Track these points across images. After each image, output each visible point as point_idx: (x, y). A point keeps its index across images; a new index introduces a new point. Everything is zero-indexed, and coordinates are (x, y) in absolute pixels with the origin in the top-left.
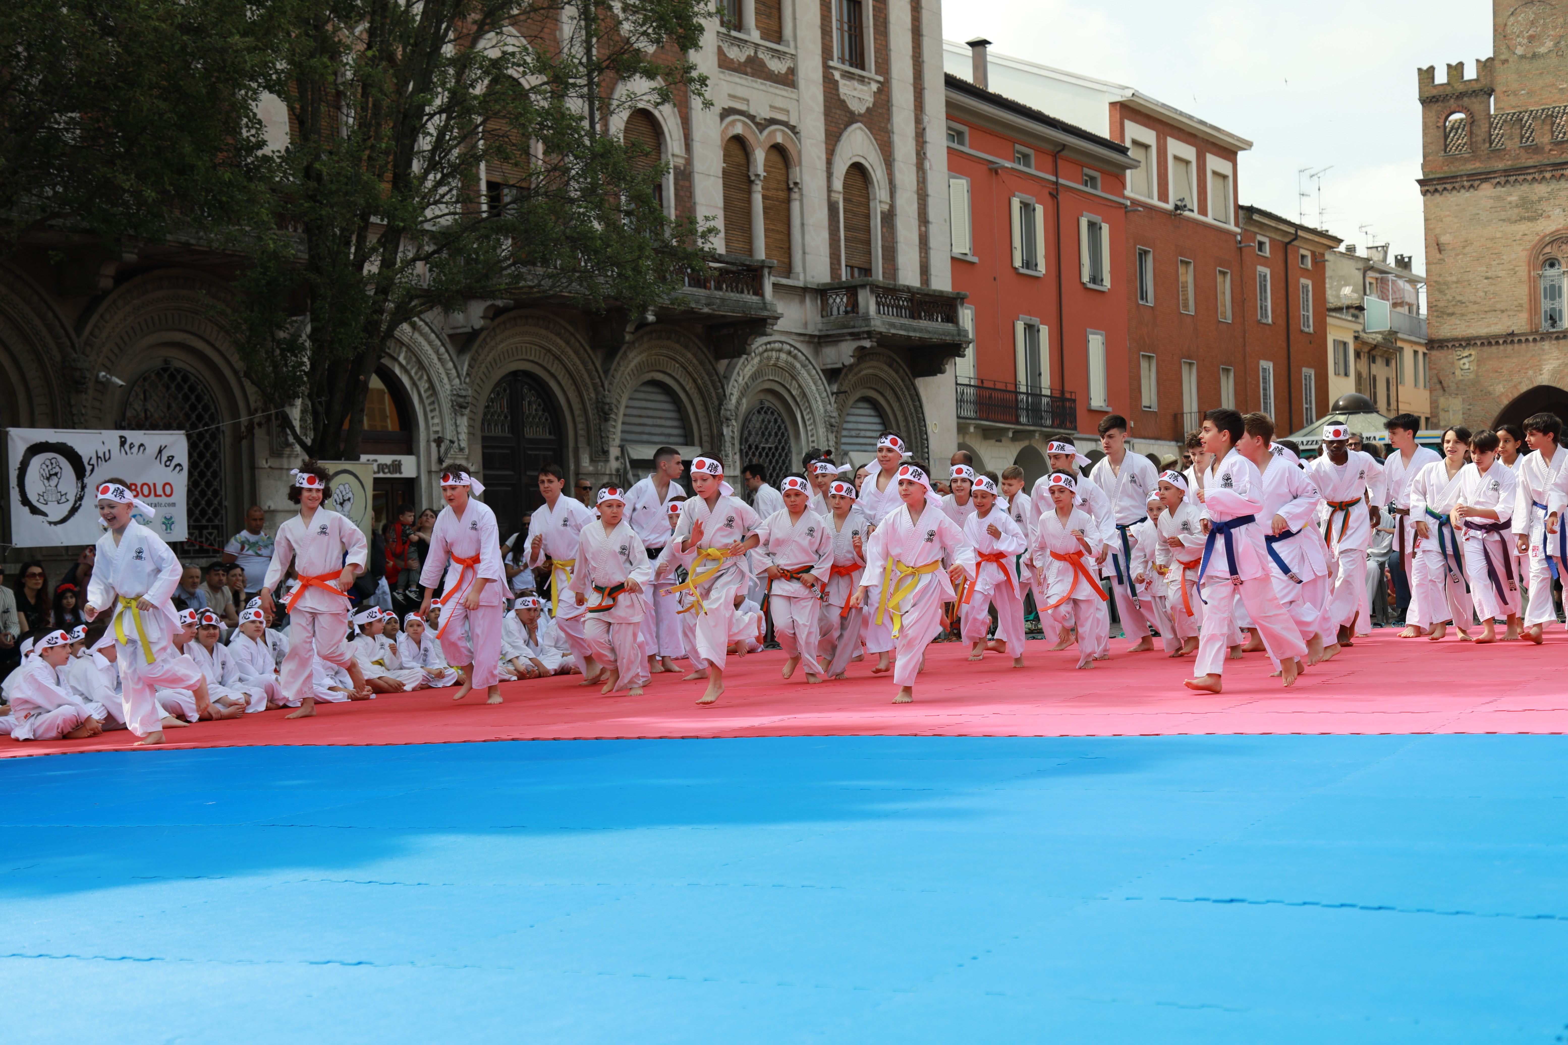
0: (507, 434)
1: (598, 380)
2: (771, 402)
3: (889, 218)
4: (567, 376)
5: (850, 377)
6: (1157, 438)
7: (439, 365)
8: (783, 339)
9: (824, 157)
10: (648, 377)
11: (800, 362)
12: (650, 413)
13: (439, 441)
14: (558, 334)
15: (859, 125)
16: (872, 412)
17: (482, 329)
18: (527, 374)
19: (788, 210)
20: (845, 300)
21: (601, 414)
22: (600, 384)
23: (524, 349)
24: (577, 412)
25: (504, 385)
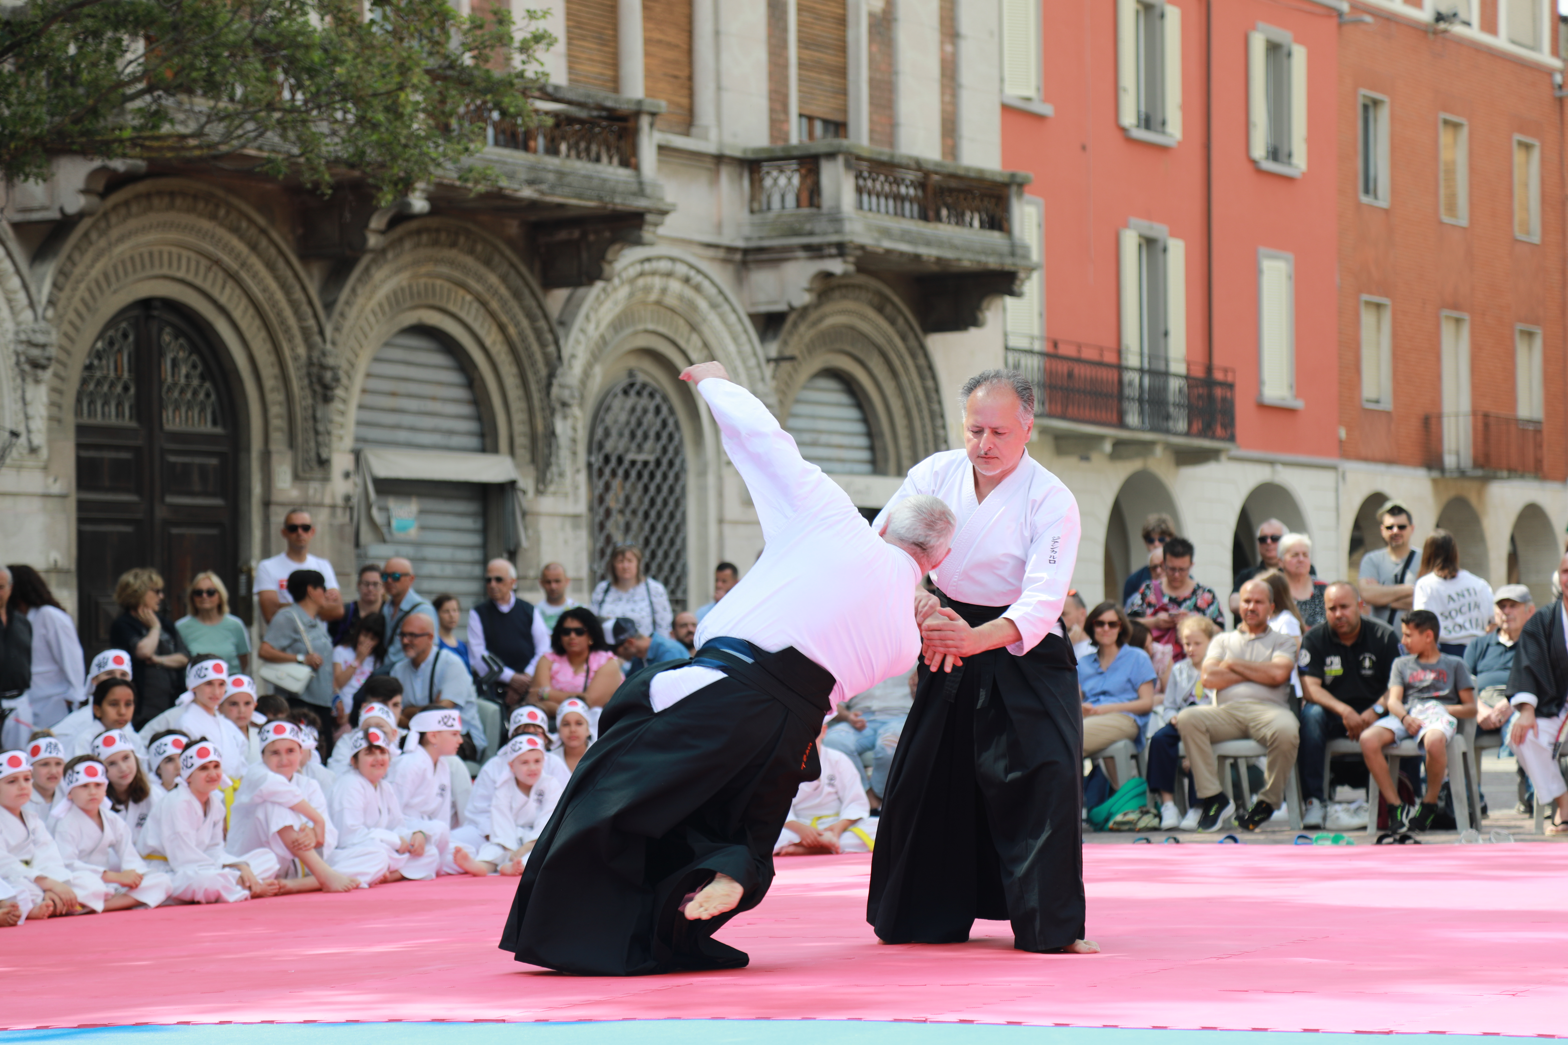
0: (127, 422)
1: (311, 322)
2: (650, 373)
3: (883, 25)
4: (251, 311)
5: (802, 328)
6: (1390, 461)
8: (675, 252)
10: (411, 317)
11: (707, 298)
12: (413, 388)
14: (235, 230)
16: (844, 398)
17: (81, 215)
18: (170, 304)
20: (796, 180)
21: (318, 388)
22: (315, 329)
23: (165, 257)
24: (269, 383)
25: (124, 325)
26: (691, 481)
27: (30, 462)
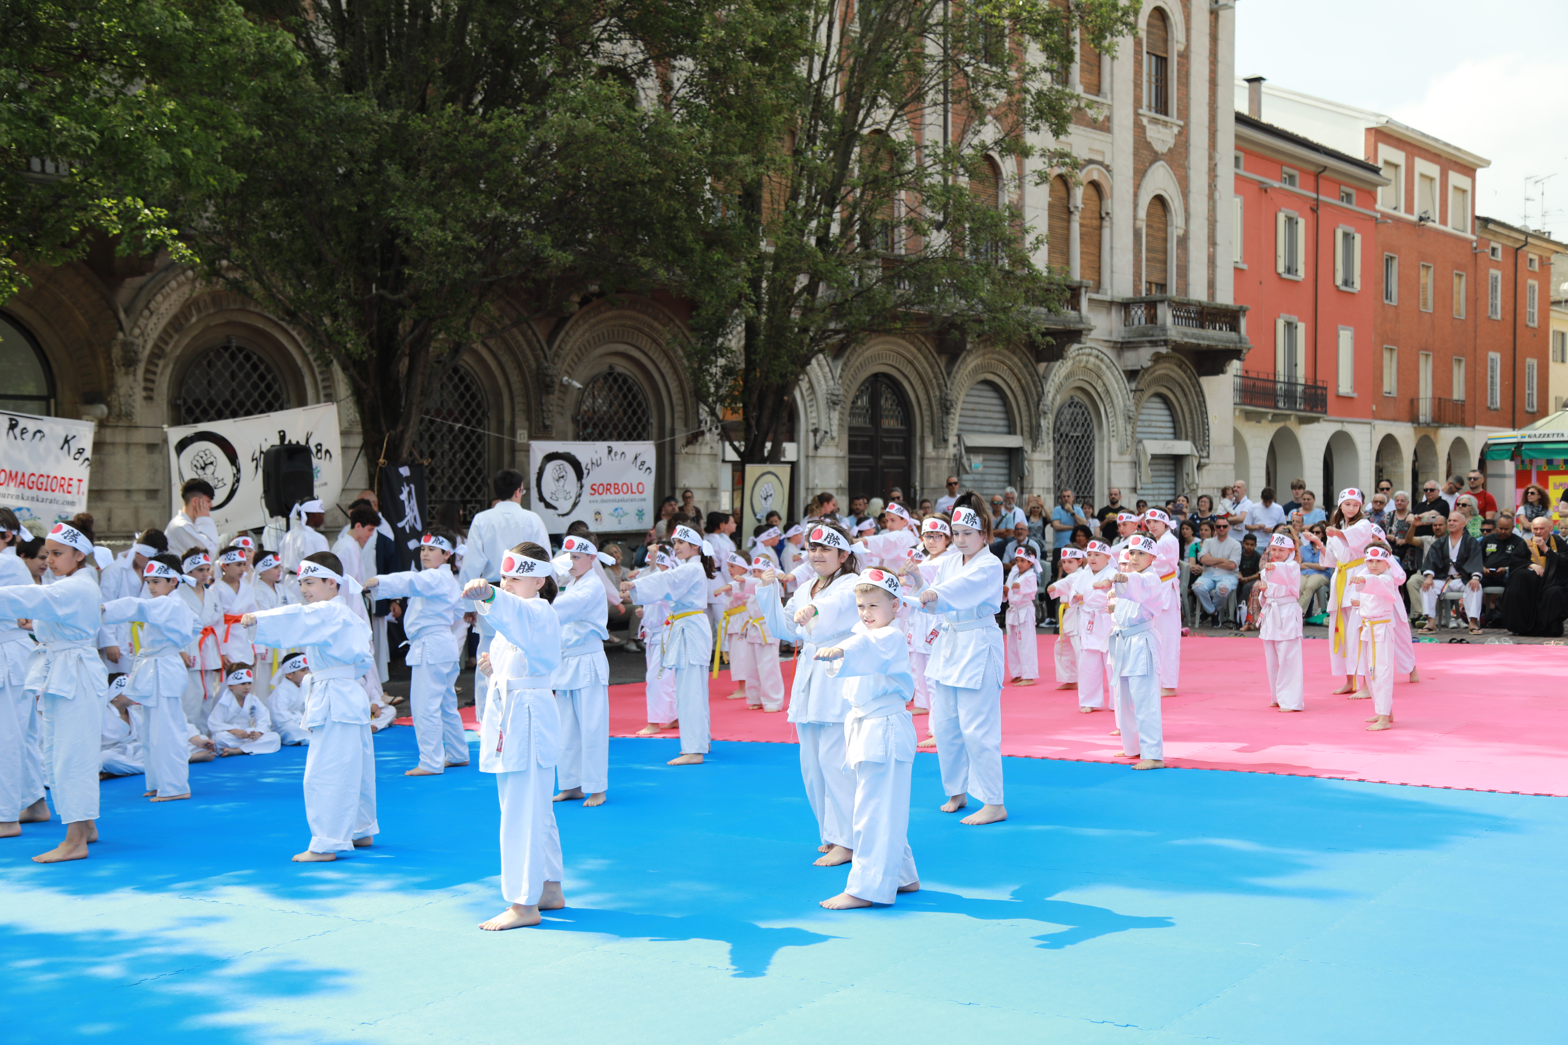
0: (868, 425)
1: (942, 381)
2: (1080, 397)
3: (1183, 241)
4: (917, 377)
5: (1146, 376)
6: (1395, 420)
7: (817, 369)
8: (1093, 345)
9: (1131, 191)
10: (981, 377)
11: (1105, 364)
12: (982, 407)
13: (815, 431)
14: (912, 343)
15: (1162, 162)
16: (1162, 406)
18: (886, 375)
19: (1100, 235)
20: (1145, 312)
21: (944, 409)
22: (943, 384)
23: (884, 356)
24: (924, 407)
25: (867, 385)
26: (1097, 444)
27: (832, 443)
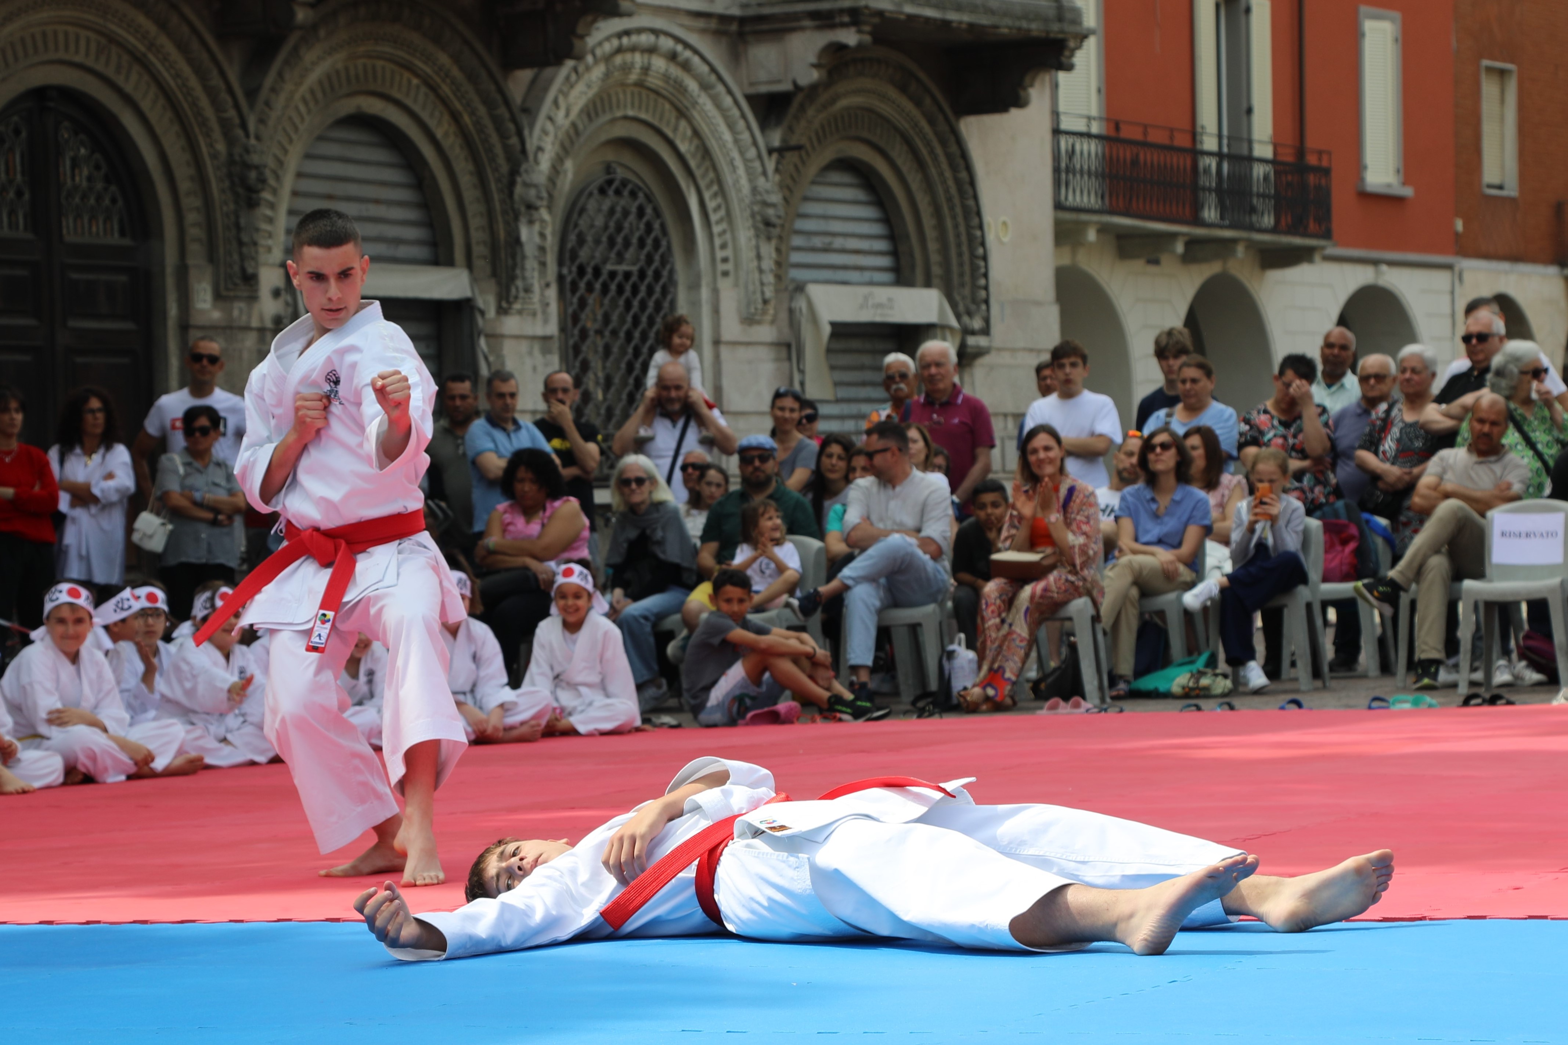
0: (22, 232)
1: (232, 113)
2: (631, 167)
4: (162, 101)
5: (811, 112)
6: (1515, 258)
8: (659, 23)
10: (348, 106)
11: (697, 77)
12: (353, 189)
16: (860, 194)
18: (68, 94)
21: (241, 191)
22: (237, 121)
23: (61, 38)
24: (184, 186)
25: (15, 118)
26: (682, 294)
